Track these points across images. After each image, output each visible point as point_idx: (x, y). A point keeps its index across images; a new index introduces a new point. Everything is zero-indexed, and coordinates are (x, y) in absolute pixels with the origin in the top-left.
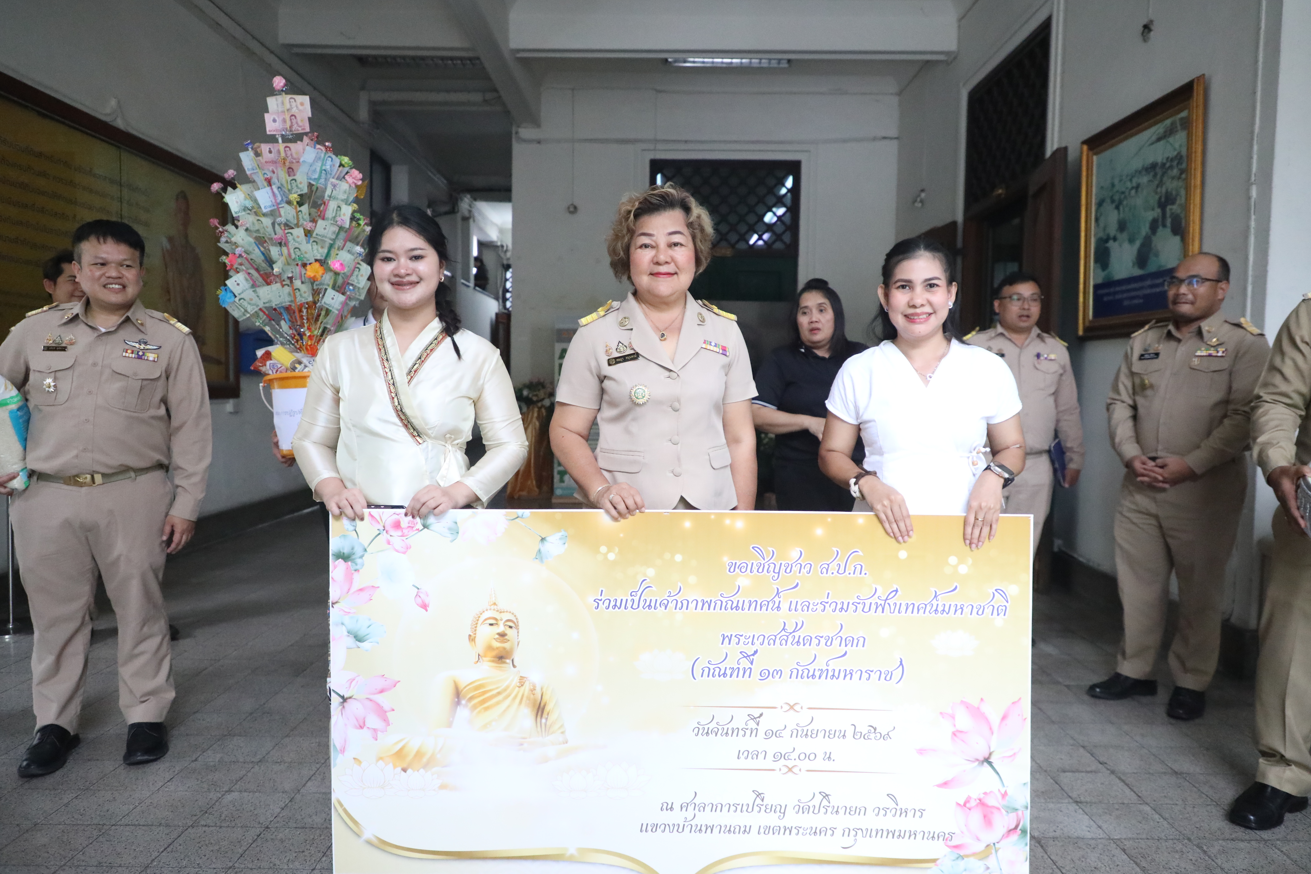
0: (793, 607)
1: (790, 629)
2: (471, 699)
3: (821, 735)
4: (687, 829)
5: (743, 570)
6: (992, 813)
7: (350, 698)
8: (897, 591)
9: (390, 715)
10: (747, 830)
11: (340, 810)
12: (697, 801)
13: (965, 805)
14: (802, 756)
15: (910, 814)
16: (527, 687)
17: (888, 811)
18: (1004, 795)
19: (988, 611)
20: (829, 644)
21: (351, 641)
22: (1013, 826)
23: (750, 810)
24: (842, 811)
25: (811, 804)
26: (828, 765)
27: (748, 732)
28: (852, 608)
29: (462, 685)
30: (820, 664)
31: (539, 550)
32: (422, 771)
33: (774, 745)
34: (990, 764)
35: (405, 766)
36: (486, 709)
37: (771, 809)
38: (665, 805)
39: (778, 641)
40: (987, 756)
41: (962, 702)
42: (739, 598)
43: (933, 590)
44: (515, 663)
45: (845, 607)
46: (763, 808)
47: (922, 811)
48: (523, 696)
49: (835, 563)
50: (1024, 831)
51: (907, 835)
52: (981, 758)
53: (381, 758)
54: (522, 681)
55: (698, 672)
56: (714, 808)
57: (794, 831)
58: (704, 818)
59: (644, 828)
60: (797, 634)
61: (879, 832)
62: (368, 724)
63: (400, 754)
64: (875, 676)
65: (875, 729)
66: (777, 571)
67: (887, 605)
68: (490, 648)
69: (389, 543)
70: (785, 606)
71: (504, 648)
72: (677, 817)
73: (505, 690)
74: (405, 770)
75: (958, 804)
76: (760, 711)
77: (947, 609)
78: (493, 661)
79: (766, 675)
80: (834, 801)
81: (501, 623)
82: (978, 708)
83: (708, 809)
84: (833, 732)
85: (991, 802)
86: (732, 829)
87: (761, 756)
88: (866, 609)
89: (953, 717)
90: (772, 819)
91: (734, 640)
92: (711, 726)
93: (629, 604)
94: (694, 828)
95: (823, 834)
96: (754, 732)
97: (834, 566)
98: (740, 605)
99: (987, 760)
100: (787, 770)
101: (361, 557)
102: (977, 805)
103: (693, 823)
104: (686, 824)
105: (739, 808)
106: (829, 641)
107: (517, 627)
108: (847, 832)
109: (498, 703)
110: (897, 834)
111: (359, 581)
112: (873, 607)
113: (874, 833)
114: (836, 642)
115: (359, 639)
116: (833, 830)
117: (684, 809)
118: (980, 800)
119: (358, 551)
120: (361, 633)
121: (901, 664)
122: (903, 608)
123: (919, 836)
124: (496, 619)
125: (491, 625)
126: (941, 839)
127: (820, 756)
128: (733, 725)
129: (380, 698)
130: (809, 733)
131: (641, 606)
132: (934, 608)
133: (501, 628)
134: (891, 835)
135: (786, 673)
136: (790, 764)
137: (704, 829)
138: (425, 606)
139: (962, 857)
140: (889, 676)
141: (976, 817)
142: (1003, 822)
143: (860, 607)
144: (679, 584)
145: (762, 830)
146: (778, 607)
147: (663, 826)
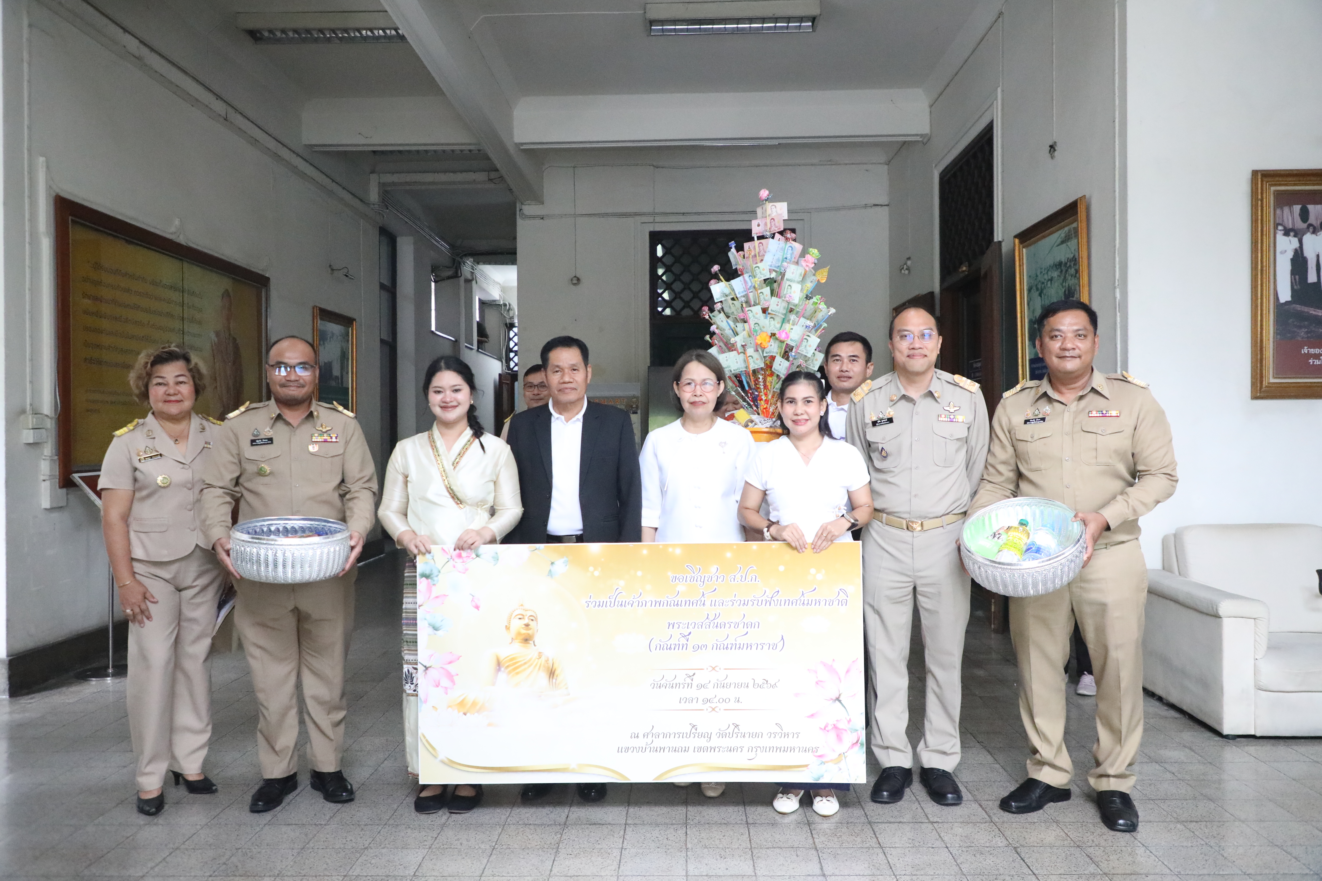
0: (713, 603)
1: (711, 617)
2: (508, 667)
3: (733, 686)
4: (648, 750)
5: (681, 580)
6: (842, 733)
7: (430, 667)
8: (778, 592)
9: (455, 678)
10: (687, 749)
11: (424, 741)
12: (654, 731)
13: (825, 729)
14: (721, 701)
15: (791, 736)
16: (543, 659)
17: (777, 734)
18: (849, 721)
19: (836, 603)
20: (736, 627)
21: (430, 630)
22: (855, 742)
23: (688, 736)
24: (747, 736)
25: (727, 732)
26: (737, 706)
27: (686, 686)
28: (750, 603)
29: (501, 659)
30: (731, 640)
31: (550, 570)
32: (476, 714)
33: (703, 694)
34: (840, 701)
35: (465, 711)
36: (517, 673)
37: (702, 735)
38: (633, 734)
39: (704, 626)
40: (837, 697)
41: (822, 662)
42: (679, 598)
43: (801, 590)
44: (536, 644)
45: (746, 603)
46: (697, 735)
47: (798, 734)
48: (541, 664)
49: (740, 574)
50: (862, 744)
51: (789, 749)
52: (834, 698)
53: (449, 707)
54: (540, 655)
55: (653, 648)
56: (665, 736)
57: (717, 750)
58: (659, 742)
59: (620, 750)
60: (716, 621)
61: (771, 749)
62: (442, 684)
63: (462, 704)
64: (766, 647)
65: (767, 682)
66: (702, 580)
67: (772, 601)
68: (519, 634)
69: (454, 567)
70: (708, 603)
71: (529, 634)
72: (641, 742)
73: (529, 661)
74: (465, 714)
75: (821, 729)
76: (693, 672)
77: (810, 603)
78: (521, 642)
79: (698, 648)
80: (742, 729)
81: (526, 618)
82: (831, 666)
83: (661, 736)
84: (740, 684)
85: (841, 726)
86: (677, 749)
87: (695, 701)
88: (760, 604)
89: (816, 672)
90: (703, 742)
91: (676, 626)
92: (662, 682)
93: (608, 604)
94: (652, 749)
95: (735, 751)
96: (690, 686)
97: (738, 576)
98: (679, 603)
99: (838, 699)
100: (711, 709)
101: (437, 576)
102: (832, 729)
103: (652, 746)
104: (647, 747)
105: (681, 735)
106: (737, 625)
107: (536, 620)
108: (750, 749)
109: (525, 670)
110: (782, 749)
111: (436, 591)
112: (764, 602)
113: (768, 749)
114: (741, 626)
115: (436, 629)
116: (742, 748)
117: (646, 737)
118: (834, 725)
119: (435, 572)
120: (437, 625)
121: (782, 639)
122: (783, 603)
123: (797, 750)
124: (523, 615)
125: (520, 619)
126: (810, 751)
127: (732, 700)
128: (676, 681)
129: (449, 667)
130: (725, 685)
131: (616, 605)
132: (802, 602)
133: (526, 621)
134: (778, 750)
135: (710, 647)
136: (713, 705)
137: (658, 749)
138: (477, 607)
139: (823, 763)
140: (775, 647)
141: (832, 735)
142: (849, 738)
143: (756, 602)
144: (640, 591)
145: (696, 750)
146: (704, 604)
147: (632, 748)
